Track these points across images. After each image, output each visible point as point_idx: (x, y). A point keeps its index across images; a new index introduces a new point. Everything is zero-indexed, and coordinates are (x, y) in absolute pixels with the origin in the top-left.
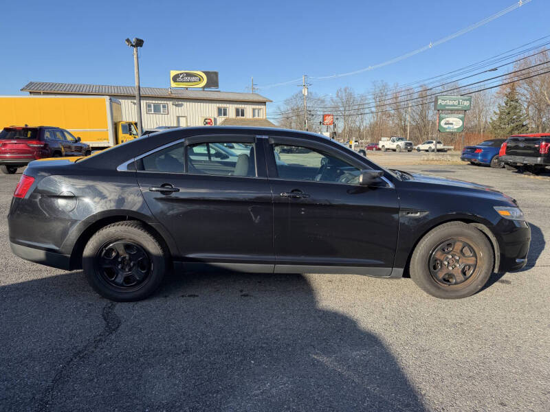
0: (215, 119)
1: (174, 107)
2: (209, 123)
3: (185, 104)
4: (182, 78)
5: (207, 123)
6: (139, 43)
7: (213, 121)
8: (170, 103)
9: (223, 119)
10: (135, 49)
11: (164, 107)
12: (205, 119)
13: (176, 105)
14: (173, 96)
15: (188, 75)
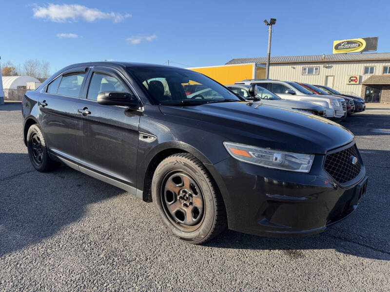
0: (361, 77)
1: (325, 68)
2: (354, 80)
3: (335, 66)
4: (343, 45)
5: (352, 80)
6: (273, 22)
7: (358, 78)
8: (321, 66)
9: (369, 76)
10: (270, 27)
11: (316, 69)
12: (351, 78)
13: (326, 67)
14: (326, 60)
15: (349, 43)
